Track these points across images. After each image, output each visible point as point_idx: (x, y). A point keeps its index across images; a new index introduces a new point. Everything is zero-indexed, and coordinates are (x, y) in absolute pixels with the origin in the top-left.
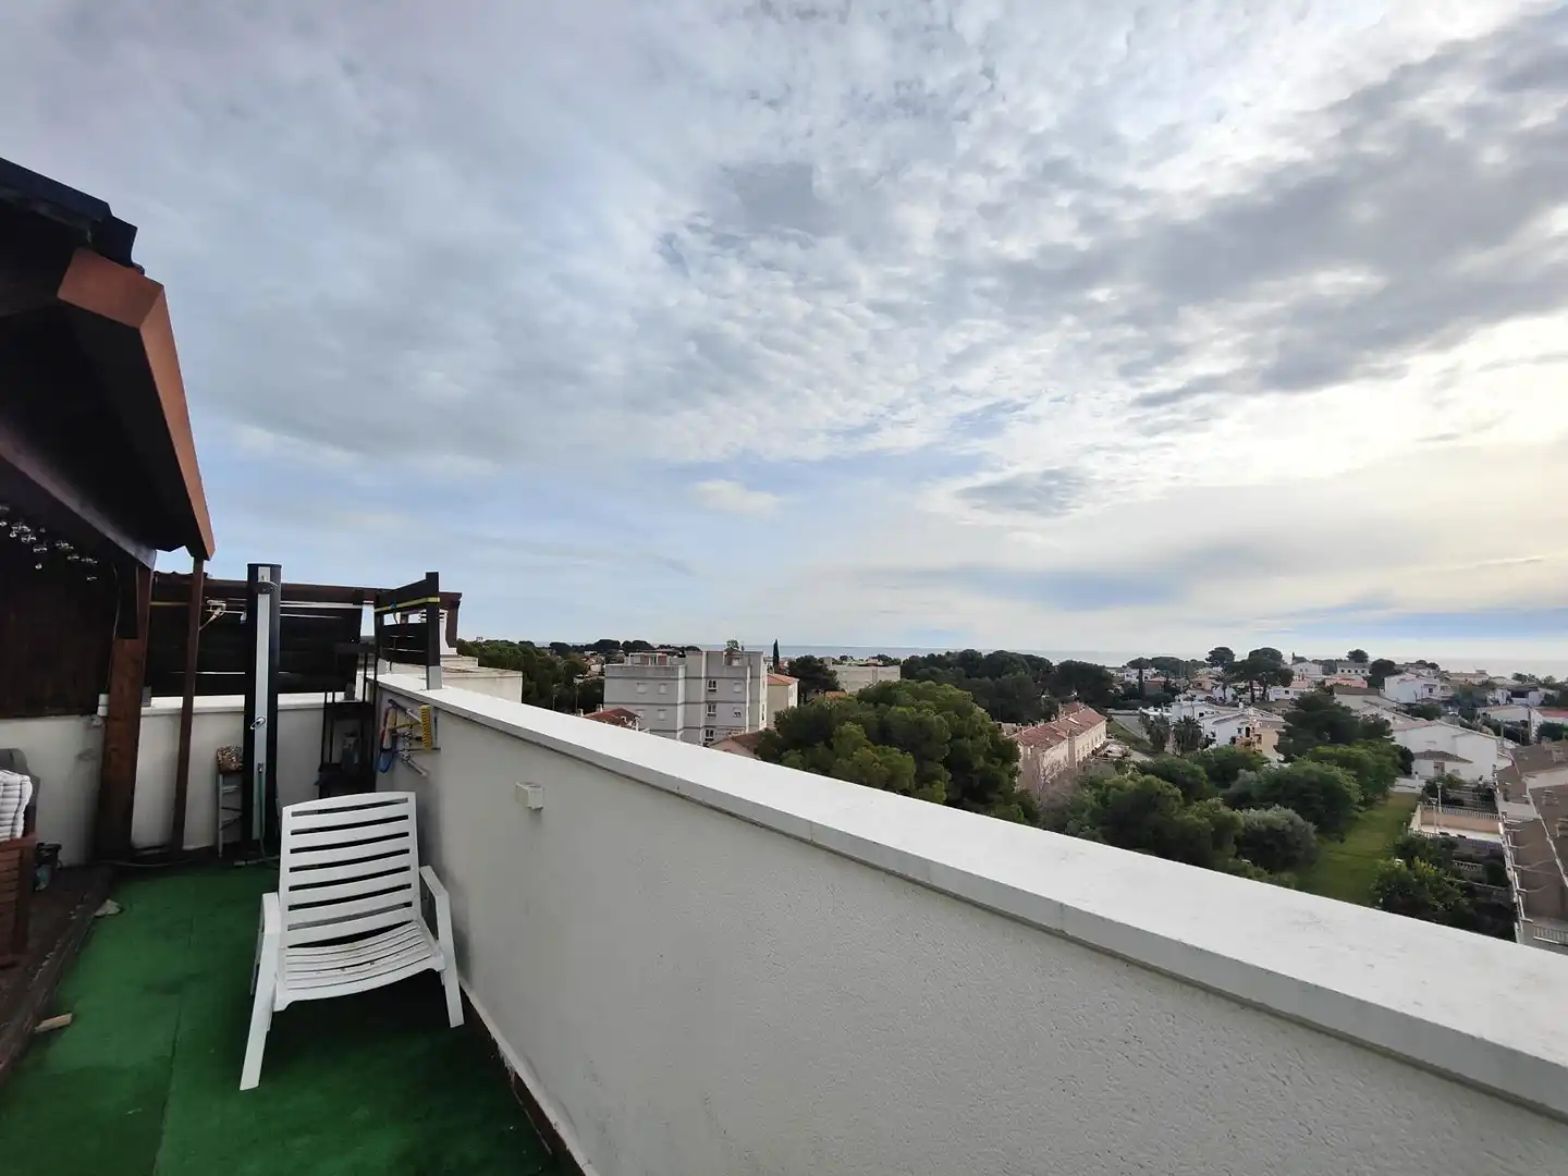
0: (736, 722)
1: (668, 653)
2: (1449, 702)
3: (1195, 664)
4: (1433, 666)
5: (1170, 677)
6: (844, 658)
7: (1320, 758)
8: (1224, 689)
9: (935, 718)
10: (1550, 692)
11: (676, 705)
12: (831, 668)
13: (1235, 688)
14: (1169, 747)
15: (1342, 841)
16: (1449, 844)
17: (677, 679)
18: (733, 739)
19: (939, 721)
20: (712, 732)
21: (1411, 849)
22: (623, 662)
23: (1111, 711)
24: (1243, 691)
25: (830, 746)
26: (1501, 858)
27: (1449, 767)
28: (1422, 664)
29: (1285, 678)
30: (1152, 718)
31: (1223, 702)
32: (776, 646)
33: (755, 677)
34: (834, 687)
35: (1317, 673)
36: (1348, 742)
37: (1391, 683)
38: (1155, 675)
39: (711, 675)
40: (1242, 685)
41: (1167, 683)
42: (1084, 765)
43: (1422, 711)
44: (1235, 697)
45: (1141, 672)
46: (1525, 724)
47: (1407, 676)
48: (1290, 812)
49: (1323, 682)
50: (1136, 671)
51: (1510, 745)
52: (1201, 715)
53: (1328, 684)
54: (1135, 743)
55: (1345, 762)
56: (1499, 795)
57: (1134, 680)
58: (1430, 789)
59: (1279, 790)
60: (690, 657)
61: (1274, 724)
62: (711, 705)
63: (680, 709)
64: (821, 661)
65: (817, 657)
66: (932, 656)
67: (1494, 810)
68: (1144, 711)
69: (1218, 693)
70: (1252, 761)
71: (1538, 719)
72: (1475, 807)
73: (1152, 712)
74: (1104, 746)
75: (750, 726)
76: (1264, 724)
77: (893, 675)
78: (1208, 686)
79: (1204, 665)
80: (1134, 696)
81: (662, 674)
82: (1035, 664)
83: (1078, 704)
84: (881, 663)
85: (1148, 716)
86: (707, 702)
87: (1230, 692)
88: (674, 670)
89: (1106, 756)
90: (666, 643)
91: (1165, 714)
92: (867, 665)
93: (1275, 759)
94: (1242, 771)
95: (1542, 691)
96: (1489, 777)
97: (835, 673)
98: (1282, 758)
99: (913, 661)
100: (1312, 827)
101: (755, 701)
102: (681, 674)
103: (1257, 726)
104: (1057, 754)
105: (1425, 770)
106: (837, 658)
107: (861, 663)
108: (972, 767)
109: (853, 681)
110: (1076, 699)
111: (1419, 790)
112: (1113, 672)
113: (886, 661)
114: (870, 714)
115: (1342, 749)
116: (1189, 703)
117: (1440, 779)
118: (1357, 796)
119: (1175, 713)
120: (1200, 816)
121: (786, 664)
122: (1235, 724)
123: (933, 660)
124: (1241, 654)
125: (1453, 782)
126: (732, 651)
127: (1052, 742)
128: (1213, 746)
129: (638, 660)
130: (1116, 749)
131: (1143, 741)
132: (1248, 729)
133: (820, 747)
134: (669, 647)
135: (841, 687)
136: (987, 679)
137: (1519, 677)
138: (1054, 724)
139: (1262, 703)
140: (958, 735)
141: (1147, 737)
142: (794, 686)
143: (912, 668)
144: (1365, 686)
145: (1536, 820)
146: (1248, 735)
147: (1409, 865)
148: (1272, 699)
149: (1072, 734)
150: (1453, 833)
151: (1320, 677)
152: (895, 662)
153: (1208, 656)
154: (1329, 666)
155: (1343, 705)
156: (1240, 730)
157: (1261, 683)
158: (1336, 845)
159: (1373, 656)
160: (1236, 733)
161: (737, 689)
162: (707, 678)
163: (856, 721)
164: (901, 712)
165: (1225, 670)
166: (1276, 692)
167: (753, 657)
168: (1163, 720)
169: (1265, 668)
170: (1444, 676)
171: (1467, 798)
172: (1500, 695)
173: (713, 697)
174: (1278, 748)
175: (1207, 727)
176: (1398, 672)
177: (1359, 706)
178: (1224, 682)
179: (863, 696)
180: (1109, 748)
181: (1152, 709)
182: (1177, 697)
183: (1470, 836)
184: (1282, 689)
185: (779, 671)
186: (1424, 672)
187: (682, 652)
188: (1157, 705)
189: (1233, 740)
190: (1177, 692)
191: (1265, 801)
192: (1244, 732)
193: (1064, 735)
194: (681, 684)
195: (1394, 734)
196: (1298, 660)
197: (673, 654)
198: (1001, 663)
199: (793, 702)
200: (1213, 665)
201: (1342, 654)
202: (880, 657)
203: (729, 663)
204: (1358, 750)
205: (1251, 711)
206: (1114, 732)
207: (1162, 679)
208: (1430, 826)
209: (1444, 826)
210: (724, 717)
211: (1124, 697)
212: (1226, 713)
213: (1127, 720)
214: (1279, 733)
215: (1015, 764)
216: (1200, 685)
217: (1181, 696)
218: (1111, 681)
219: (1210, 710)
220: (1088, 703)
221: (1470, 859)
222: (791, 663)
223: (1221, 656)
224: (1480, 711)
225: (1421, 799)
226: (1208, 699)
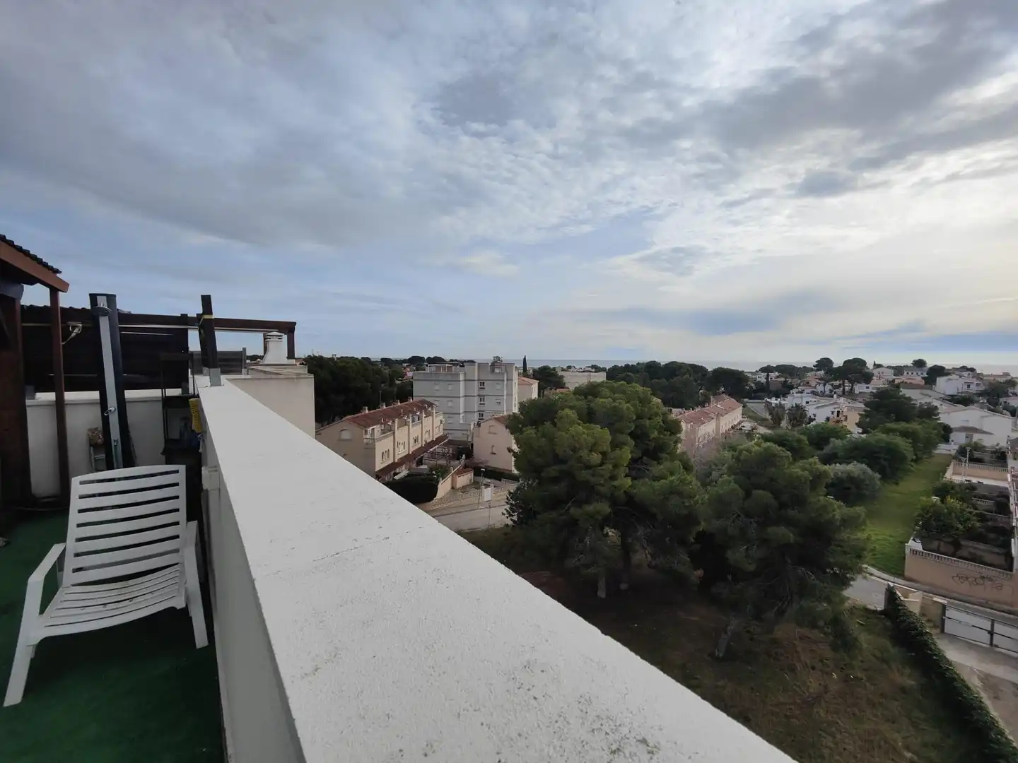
0: (498, 408)
1: (454, 365)
2: (981, 394)
3: (806, 369)
4: (972, 370)
5: (789, 377)
6: (569, 367)
7: (888, 431)
8: (824, 385)
9: (625, 406)
11: (460, 397)
12: (560, 373)
13: (832, 385)
14: (784, 424)
15: (897, 484)
16: (971, 487)
17: (460, 381)
18: (495, 418)
19: (628, 408)
20: (482, 415)
21: (945, 490)
22: (425, 370)
23: (746, 400)
24: (837, 387)
25: (555, 424)
26: (1008, 498)
27: (976, 437)
28: (964, 368)
29: (867, 378)
30: (773, 405)
31: (823, 394)
32: (525, 360)
33: (510, 380)
34: (562, 386)
35: (890, 375)
36: (907, 420)
37: (941, 381)
38: (777, 377)
39: (481, 378)
40: (837, 383)
41: (785, 382)
42: (726, 435)
43: (963, 400)
44: (831, 391)
45: (768, 375)
47: (953, 377)
48: (864, 466)
49: (894, 381)
50: (765, 374)
52: (807, 403)
53: (897, 382)
54: (762, 421)
55: (905, 434)
56: (1010, 455)
57: (763, 380)
58: (962, 451)
59: (857, 452)
60: (467, 367)
61: (856, 409)
62: (482, 398)
63: (462, 400)
64: (554, 369)
65: (552, 367)
66: (627, 366)
67: (1006, 466)
68: (769, 400)
69: (820, 388)
70: (839, 433)
72: (991, 463)
73: (774, 401)
74: (739, 423)
75: (507, 410)
76: (850, 409)
77: (600, 378)
78: (813, 384)
79: (812, 370)
80: (762, 391)
81: (449, 378)
82: (696, 370)
83: (724, 395)
84: (593, 370)
85: (771, 403)
86: (479, 396)
87: (828, 387)
88: (458, 375)
89: (741, 429)
90: (454, 359)
91: (783, 402)
92: (584, 372)
93: (856, 432)
94: (832, 439)
96: (1003, 444)
97: (562, 377)
98: (860, 431)
99: (615, 368)
100: (878, 476)
101: (510, 395)
102: (462, 377)
103: (845, 410)
104: (708, 429)
105: (958, 439)
106: (565, 367)
107: (581, 370)
108: (649, 437)
109: (574, 381)
110: (723, 393)
111: (953, 453)
112: (749, 375)
113: (597, 369)
114: (582, 404)
115: (902, 425)
116: (799, 395)
117: (969, 445)
118: (910, 455)
119: (789, 402)
120: (804, 469)
121: (531, 372)
122: (831, 409)
123: (628, 368)
124: (838, 362)
125: (977, 447)
126: (496, 363)
127: (705, 421)
128: (814, 423)
129: (434, 369)
130: (748, 425)
131: (766, 420)
132: (838, 412)
133: (548, 424)
134: (456, 360)
135: (566, 386)
136: (664, 380)
138: (706, 409)
139: (850, 395)
140: (639, 417)
141: (769, 417)
142: (535, 385)
143: (615, 373)
144: (923, 382)
146: (838, 416)
147: (942, 501)
148: (857, 392)
149: (719, 415)
150: (974, 480)
151: (892, 377)
152: (604, 370)
153: (815, 364)
154: (898, 370)
155: (907, 396)
156: (833, 413)
157: (850, 381)
158: (894, 487)
159: (930, 363)
160: (830, 415)
161: (498, 387)
162: (478, 380)
163: (571, 408)
164: (602, 402)
165: (826, 373)
166: (860, 388)
167: (509, 366)
168: (781, 406)
169: (855, 371)
170: (979, 377)
171: (987, 457)
173: (482, 392)
174: (858, 425)
175: (811, 411)
176: (948, 374)
177: (918, 397)
178: (825, 381)
179: (579, 392)
180: (743, 424)
181: (774, 398)
182: (791, 391)
183: (985, 482)
184: (864, 385)
185: (527, 376)
186: (965, 374)
187: (462, 364)
188: (777, 397)
189: (828, 419)
190: (792, 387)
191: (847, 459)
192: (836, 414)
193: (712, 415)
194: (462, 384)
195: (940, 416)
196: (877, 366)
197: (457, 365)
198: (674, 369)
199: (535, 395)
200: (818, 370)
201: (909, 362)
202: (593, 367)
203: (493, 370)
204: (915, 426)
205: (842, 400)
206: (747, 414)
207: (783, 379)
208: (956, 475)
209: (969, 475)
210: (490, 405)
211: (755, 391)
212: (824, 401)
213: (757, 406)
214: (860, 415)
215: (678, 435)
216: (808, 383)
217: (794, 391)
218: (748, 381)
219: (814, 400)
220: (731, 395)
221: (984, 497)
222: (534, 371)
223: (824, 364)
224: (1002, 400)
225: (954, 458)
226: (813, 392)
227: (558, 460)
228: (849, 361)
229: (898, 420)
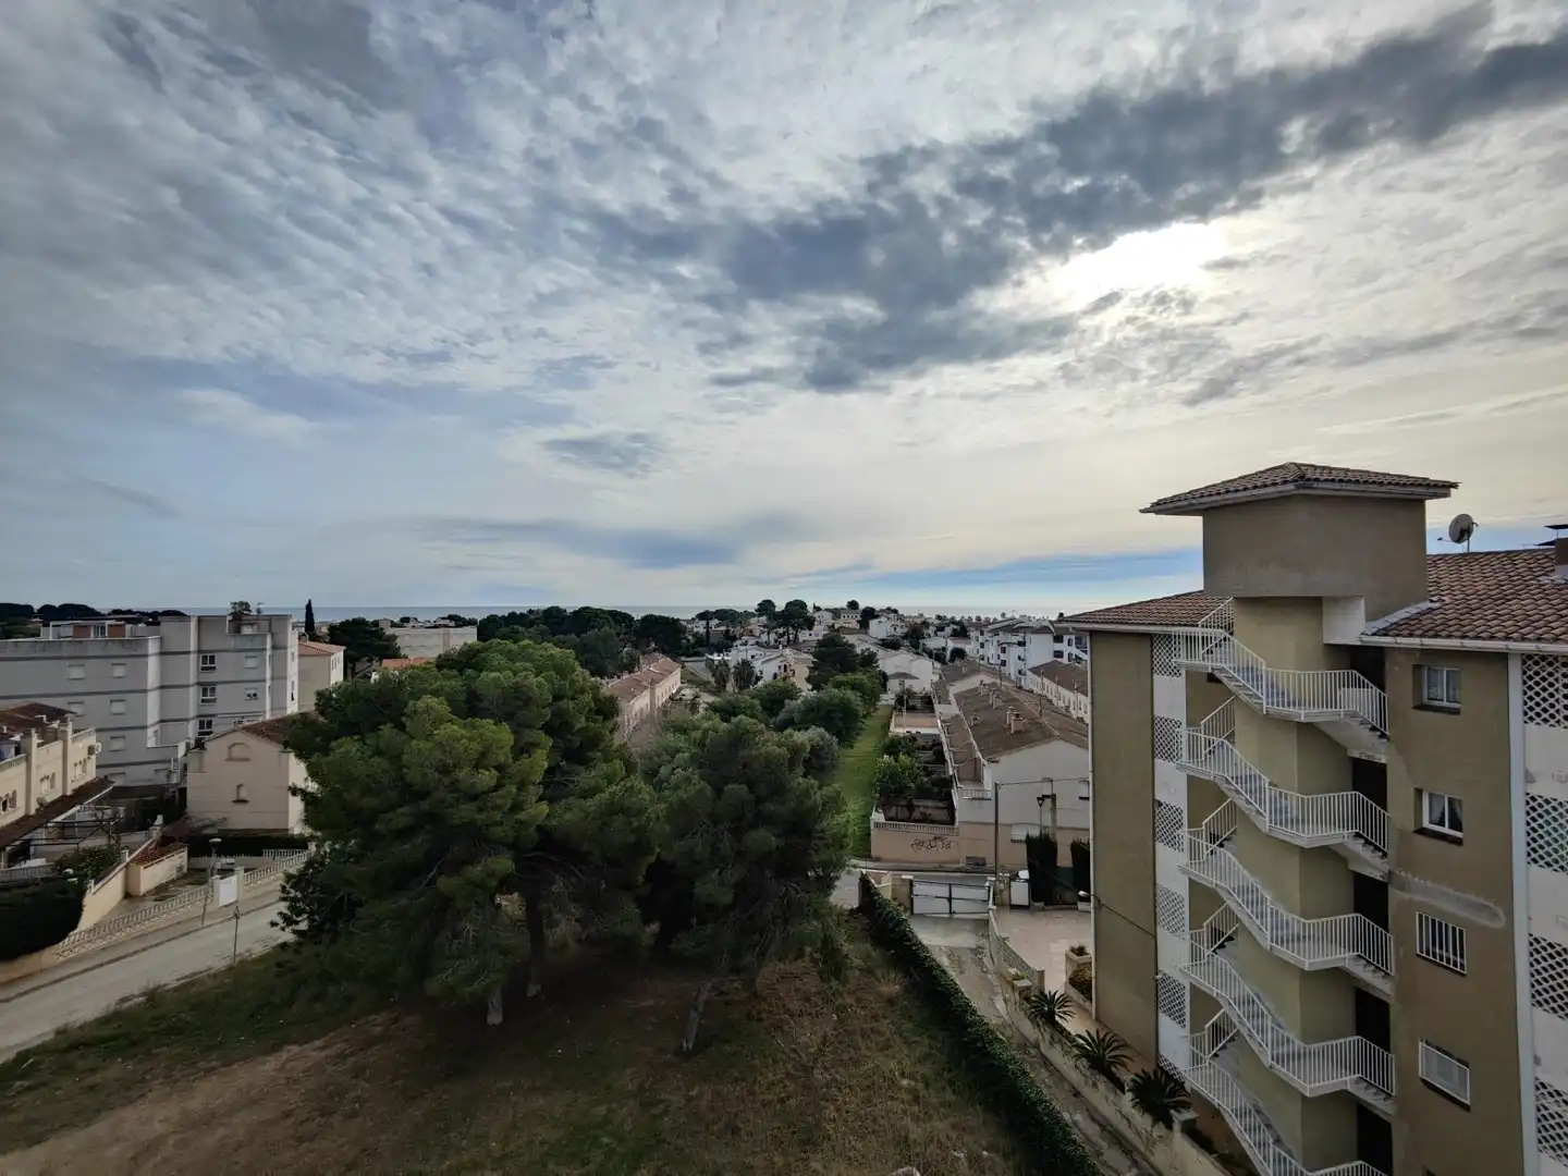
0: (253, 706)
1: (128, 621)
2: (905, 637)
3: (748, 615)
4: (895, 611)
5: (726, 626)
6: (405, 620)
7: (838, 685)
8: (769, 633)
9: (533, 680)
10: (955, 627)
11: (145, 691)
12: (389, 631)
13: (776, 633)
14: (730, 687)
15: (852, 747)
16: (913, 738)
17: (146, 656)
18: (247, 729)
19: (540, 686)
20: (210, 723)
21: (893, 747)
22: (39, 635)
23: (683, 658)
24: (782, 635)
25: (401, 727)
26: (941, 744)
27: (908, 683)
28: (889, 609)
29: (809, 623)
30: (716, 663)
31: (767, 646)
32: (309, 607)
33: (279, 647)
34: (394, 654)
35: (828, 618)
36: (853, 670)
37: (873, 623)
38: (718, 625)
39: (204, 648)
40: (781, 630)
41: (727, 631)
42: (665, 711)
43: (891, 644)
44: (776, 641)
45: (708, 624)
46: (944, 649)
47: (883, 619)
48: (822, 730)
49: (833, 626)
50: (704, 622)
51: (937, 665)
52: (753, 657)
53: (836, 627)
54: (702, 685)
55: (854, 687)
56: (935, 701)
57: (702, 630)
58: (900, 700)
59: (815, 714)
60: (167, 626)
61: (803, 661)
62: (207, 689)
63: (153, 698)
64: (376, 623)
65: (370, 619)
66: (512, 615)
67: (932, 711)
68: (710, 657)
69: (764, 638)
70: (791, 692)
71: (951, 645)
72: (923, 711)
73: (716, 657)
74: (678, 692)
75: (272, 709)
76: (798, 661)
77: (469, 636)
78: (757, 633)
79: (754, 615)
80: (704, 644)
81: (115, 650)
82: (618, 617)
83: (657, 654)
84: (453, 624)
85: (713, 660)
86: (199, 684)
87: (773, 636)
88: (140, 642)
89: (681, 699)
90: (124, 607)
91: (726, 658)
92: (435, 627)
93: (806, 690)
94: (787, 701)
95: (952, 626)
96: (928, 688)
97: (394, 637)
98: (810, 687)
99: (492, 619)
100: (835, 739)
101: (280, 677)
102: (152, 647)
103: (792, 663)
104: (640, 703)
105: (894, 686)
106: (397, 620)
107: (428, 625)
108: (572, 727)
109: (421, 648)
110: (655, 650)
111: (893, 702)
112: (684, 624)
113: (459, 621)
114: (455, 683)
115: (851, 676)
116: (744, 647)
117: (903, 692)
118: (861, 711)
119: (733, 657)
120: (779, 745)
121: (325, 630)
122: (777, 663)
123: (513, 618)
124: (780, 605)
125: (910, 694)
126: (240, 616)
127: (636, 692)
128: (760, 683)
129: (69, 631)
130: (688, 693)
131: (709, 682)
132: (785, 666)
133: (387, 730)
134: (129, 612)
135: (402, 653)
136: (573, 635)
137: (939, 617)
138: (637, 674)
139: (794, 644)
140: (557, 698)
141: (713, 680)
142: (338, 654)
143: (490, 627)
144: (858, 627)
145: (958, 716)
146: (785, 671)
147: (896, 760)
148: (801, 641)
149: (654, 683)
150: (914, 731)
151: (831, 622)
152: (472, 622)
153: (757, 607)
154: (836, 613)
155: (850, 642)
156: (780, 667)
157: (793, 627)
158: (849, 751)
159: (862, 605)
160: (776, 670)
161: (251, 663)
162: (199, 651)
163: (436, 693)
164: (494, 679)
165: (769, 619)
166: (804, 635)
167: (274, 623)
168: (725, 663)
169: (797, 616)
170: (901, 618)
171: (919, 704)
172: (931, 630)
173: (209, 677)
174: (808, 680)
175: (757, 666)
176: (877, 617)
177: (860, 644)
178: (769, 628)
179: (444, 662)
180: (683, 692)
181: (716, 654)
182: (735, 644)
183: (924, 731)
184: (807, 632)
185: (314, 638)
186: (891, 615)
187: (154, 619)
188: (720, 651)
189: (775, 676)
190: (734, 638)
191: (802, 725)
192: (783, 668)
193: (645, 684)
194: (153, 664)
195: (879, 662)
196: (817, 609)
197: (135, 621)
198: (586, 619)
199: (337, 676)
200: (761, 615)
201: (843, 604)
202: (451, 618)
203: (237, 630)
204: (859, 676)
205: (787, 651)
206: (689, 679)
207: (723, 628)
208: (900, 728)
209: (908, 726)
210: (229, 701)
211: (693, 646)
212: (772, 654)
213: (697, 666)
214: (809, 667)
215: (616, 719)
216: (751, 631)
217: (738, 642)
218: (684, 632)
219: (759, 653)
220: (664, 652)
221: (924, 748)
222: (332, 628)
223: (766, 607)
224: (921, 641)
225: (895, 708)
226: (757, 643)
227: (412, 793)
228: (790, 603)
229: (844, 671)
